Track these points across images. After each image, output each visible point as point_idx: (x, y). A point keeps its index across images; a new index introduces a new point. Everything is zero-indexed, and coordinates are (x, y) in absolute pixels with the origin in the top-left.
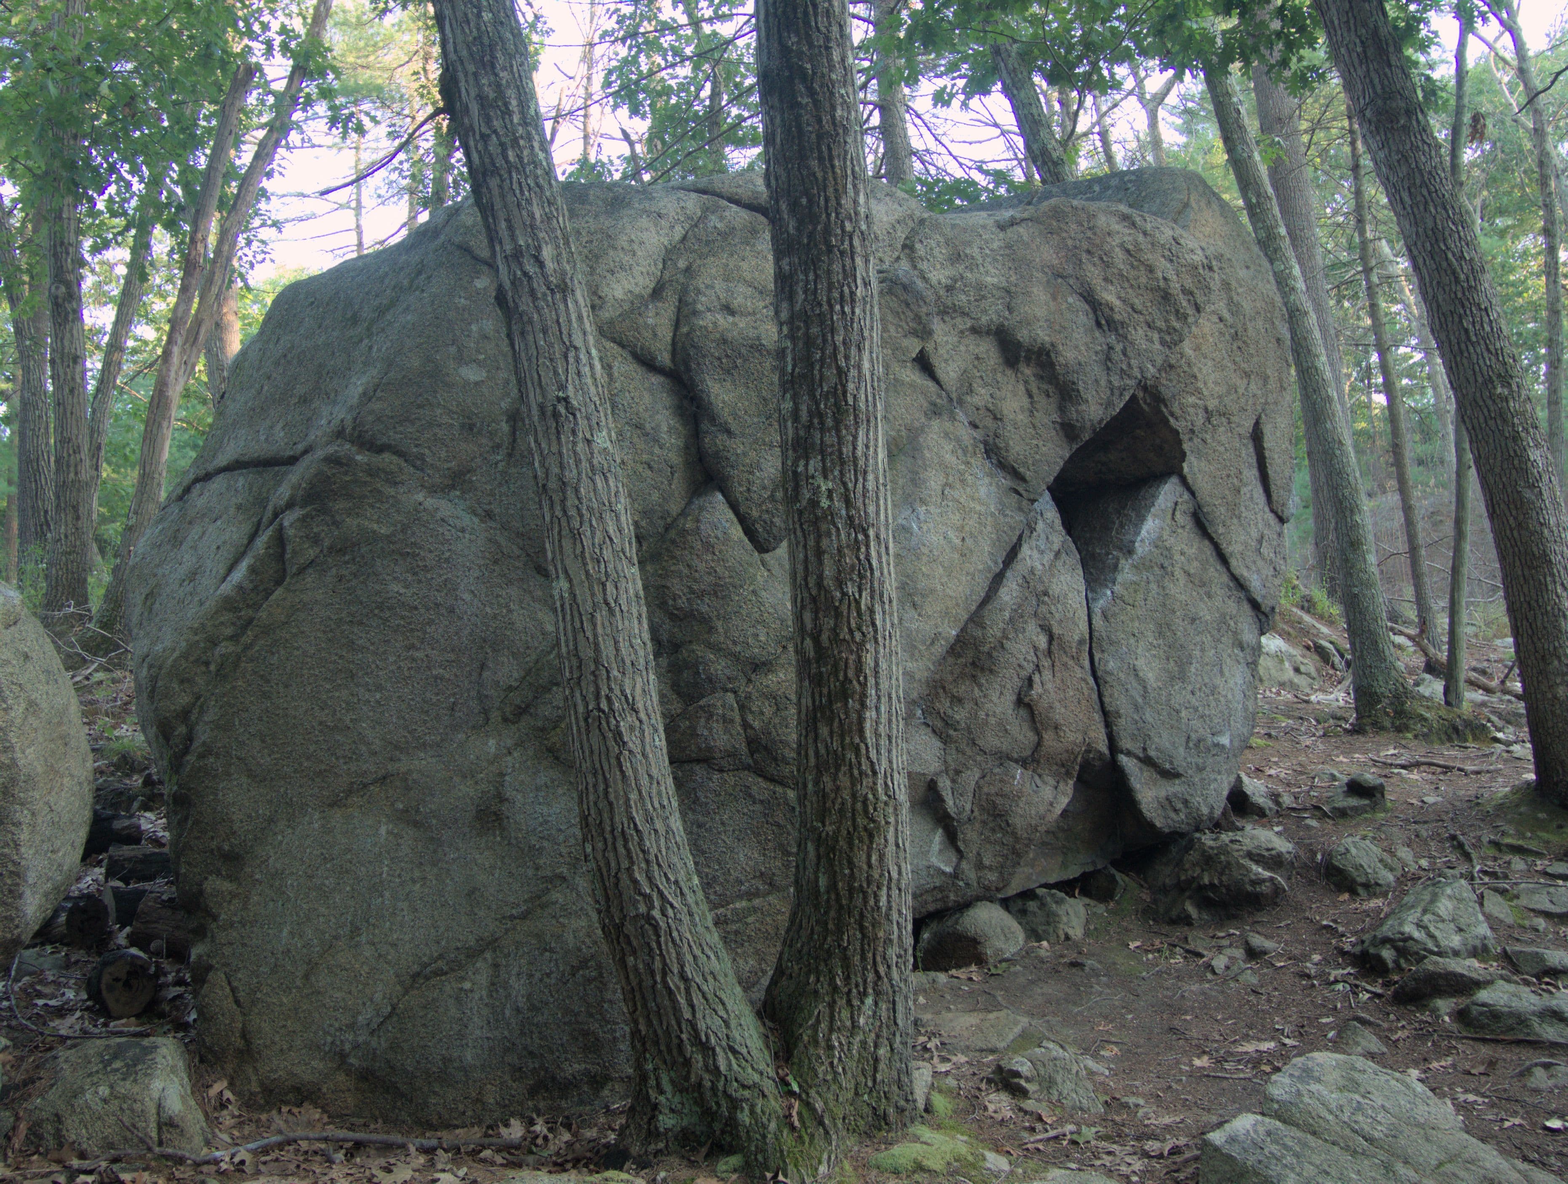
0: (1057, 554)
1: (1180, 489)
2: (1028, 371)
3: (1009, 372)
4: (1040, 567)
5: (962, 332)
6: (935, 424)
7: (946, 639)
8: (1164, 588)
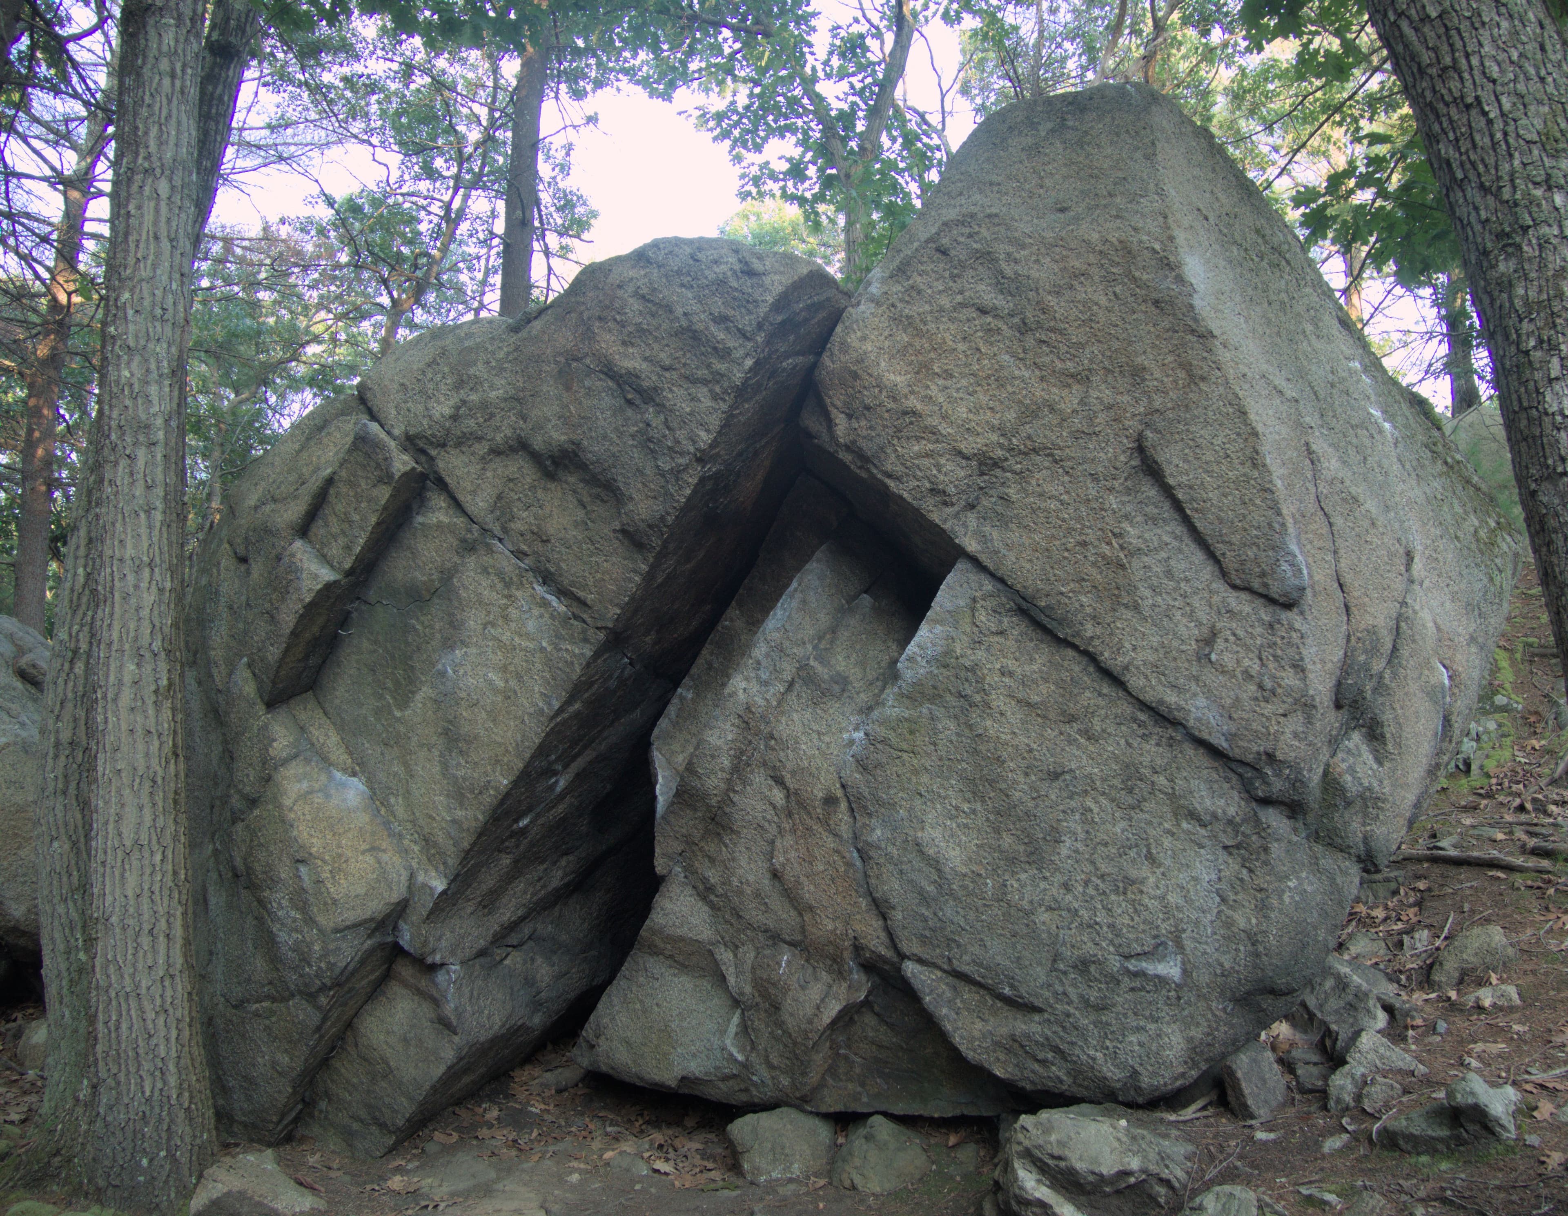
0: (791, 685)
1: (975, 577)
2: (572, 479)
3: (552, 486)
4: (761, 702)
5: (483, 458)
6: (471, 561)
7: (496, 789)
8: (970, 727)
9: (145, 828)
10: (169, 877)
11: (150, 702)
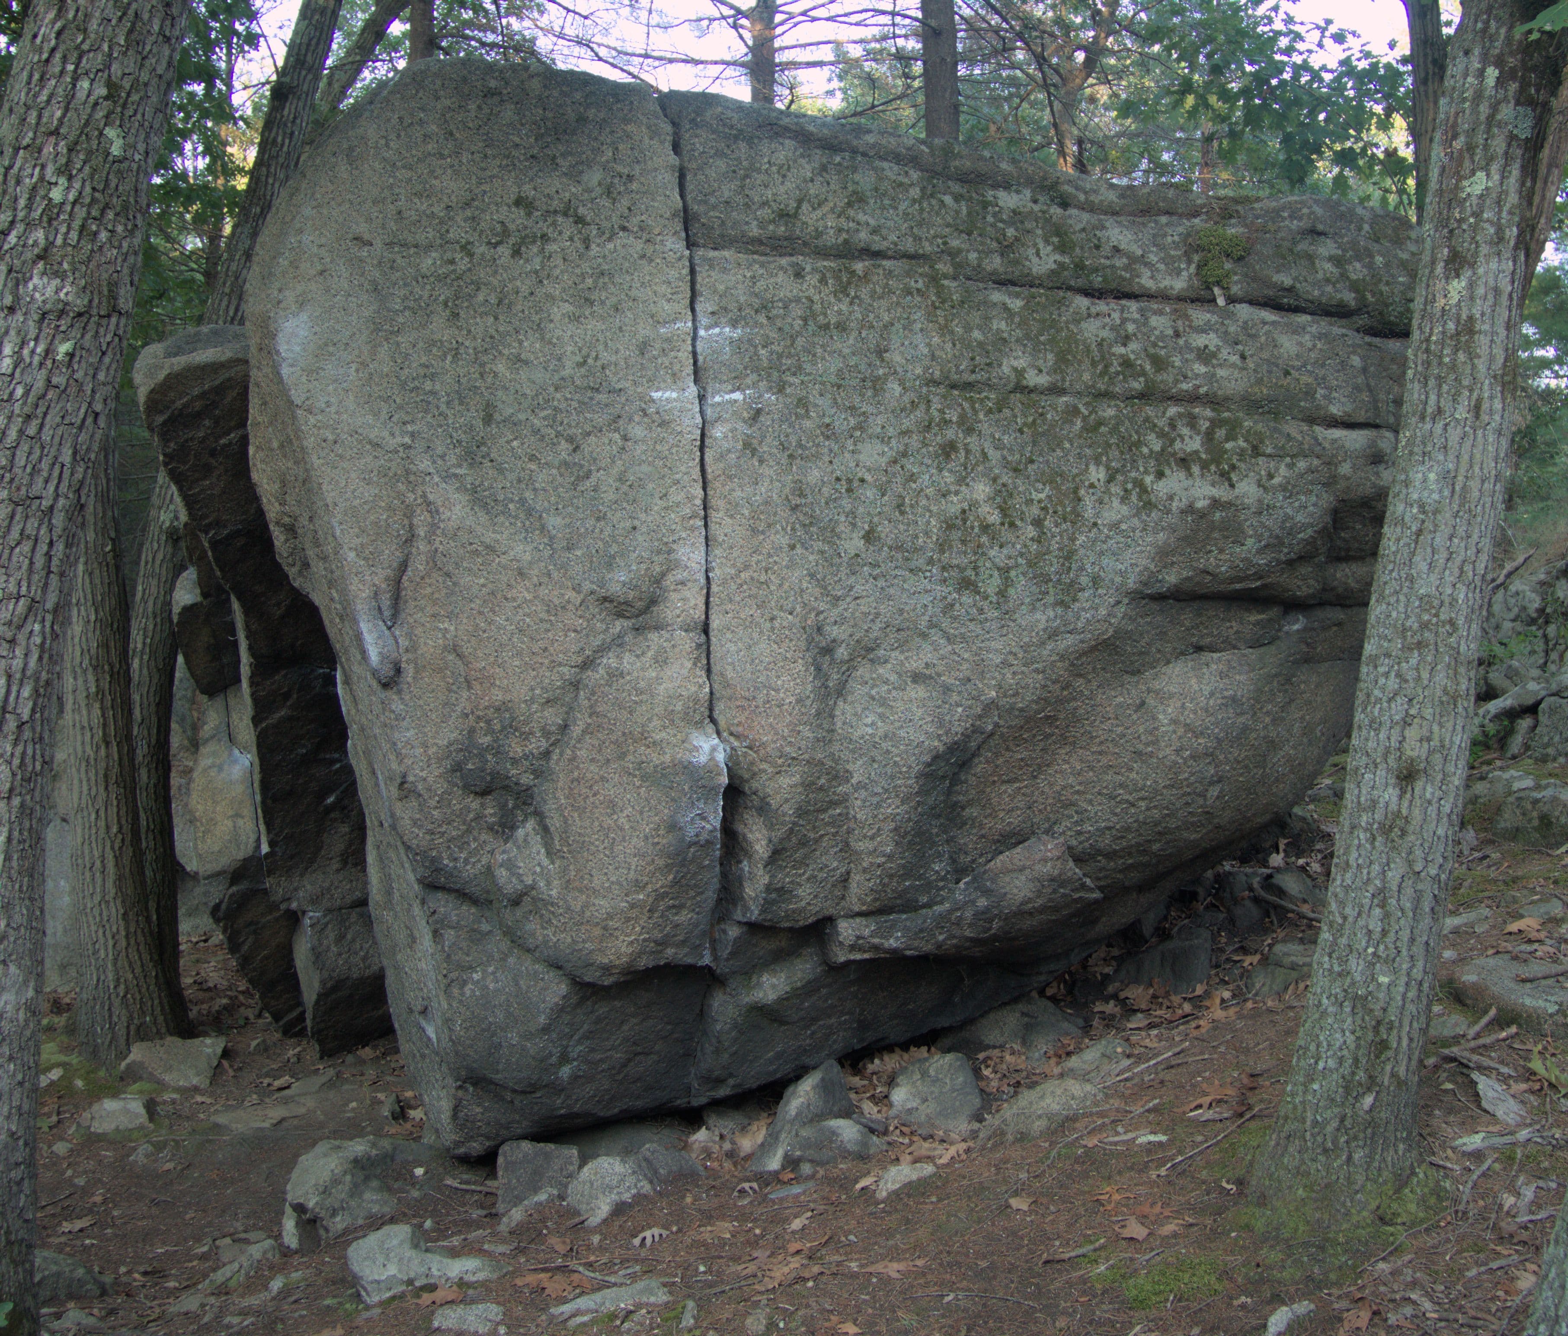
9: (84, 797)
10: (102, 831)
11: (83, 704)
